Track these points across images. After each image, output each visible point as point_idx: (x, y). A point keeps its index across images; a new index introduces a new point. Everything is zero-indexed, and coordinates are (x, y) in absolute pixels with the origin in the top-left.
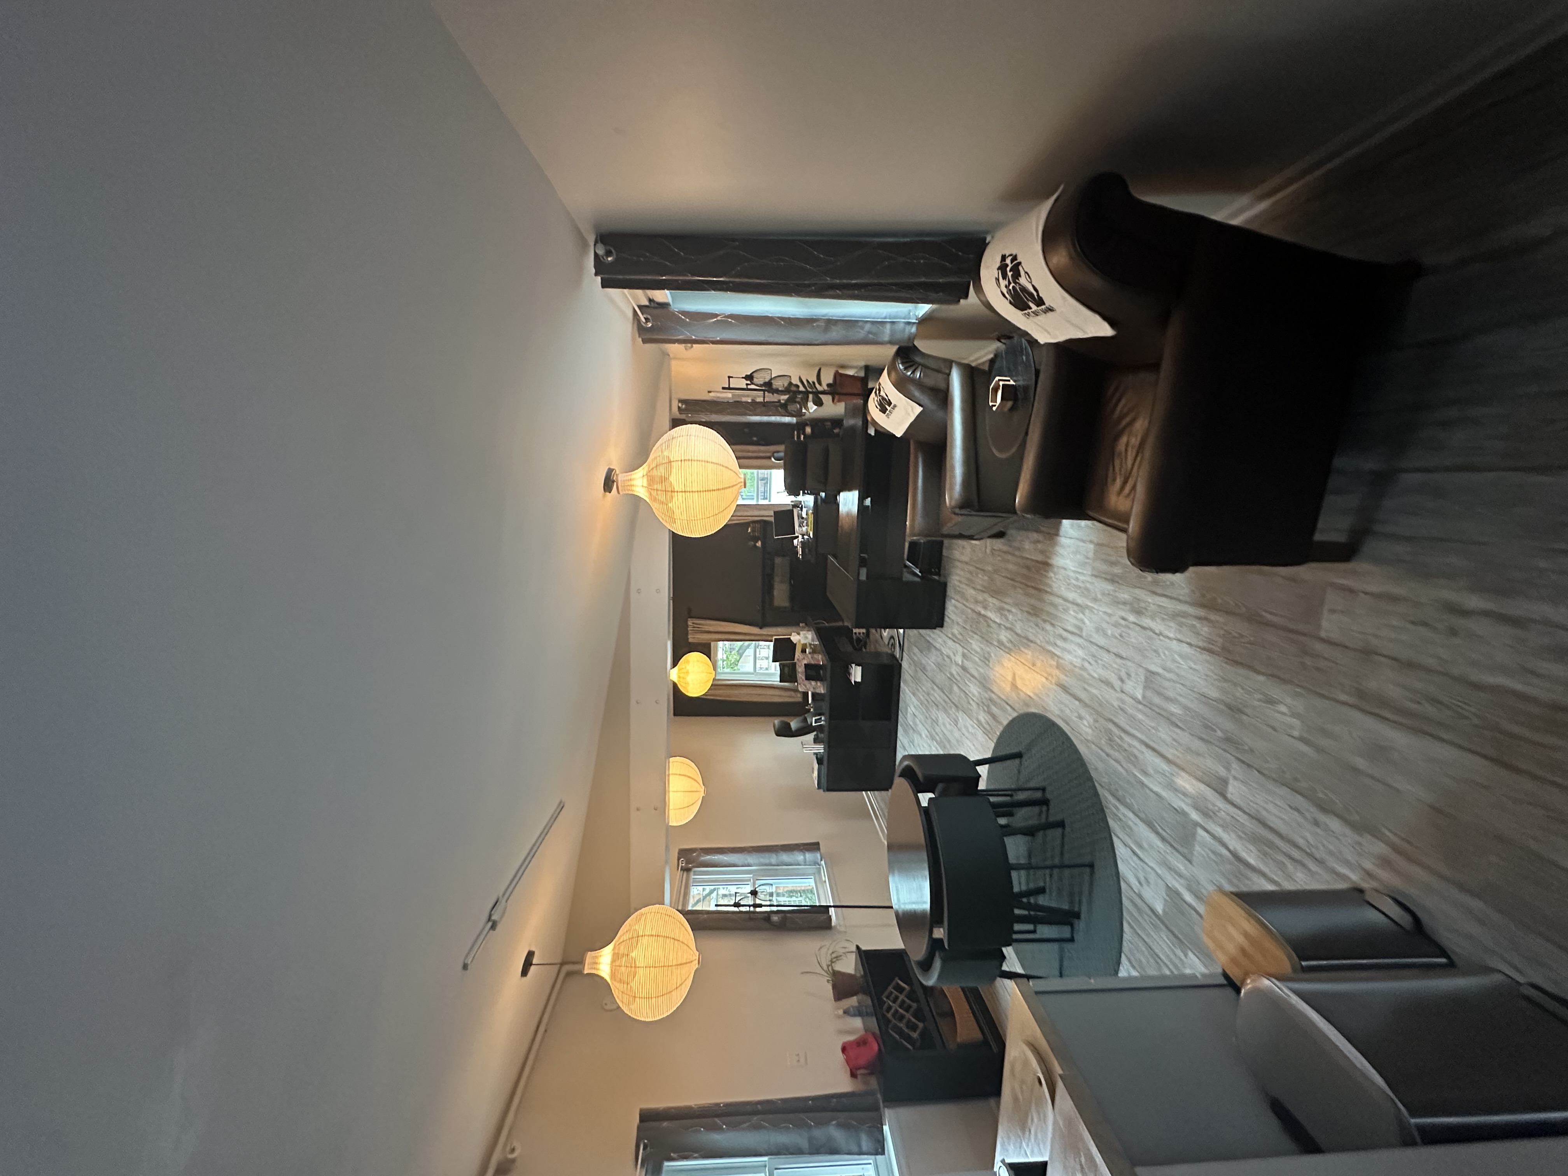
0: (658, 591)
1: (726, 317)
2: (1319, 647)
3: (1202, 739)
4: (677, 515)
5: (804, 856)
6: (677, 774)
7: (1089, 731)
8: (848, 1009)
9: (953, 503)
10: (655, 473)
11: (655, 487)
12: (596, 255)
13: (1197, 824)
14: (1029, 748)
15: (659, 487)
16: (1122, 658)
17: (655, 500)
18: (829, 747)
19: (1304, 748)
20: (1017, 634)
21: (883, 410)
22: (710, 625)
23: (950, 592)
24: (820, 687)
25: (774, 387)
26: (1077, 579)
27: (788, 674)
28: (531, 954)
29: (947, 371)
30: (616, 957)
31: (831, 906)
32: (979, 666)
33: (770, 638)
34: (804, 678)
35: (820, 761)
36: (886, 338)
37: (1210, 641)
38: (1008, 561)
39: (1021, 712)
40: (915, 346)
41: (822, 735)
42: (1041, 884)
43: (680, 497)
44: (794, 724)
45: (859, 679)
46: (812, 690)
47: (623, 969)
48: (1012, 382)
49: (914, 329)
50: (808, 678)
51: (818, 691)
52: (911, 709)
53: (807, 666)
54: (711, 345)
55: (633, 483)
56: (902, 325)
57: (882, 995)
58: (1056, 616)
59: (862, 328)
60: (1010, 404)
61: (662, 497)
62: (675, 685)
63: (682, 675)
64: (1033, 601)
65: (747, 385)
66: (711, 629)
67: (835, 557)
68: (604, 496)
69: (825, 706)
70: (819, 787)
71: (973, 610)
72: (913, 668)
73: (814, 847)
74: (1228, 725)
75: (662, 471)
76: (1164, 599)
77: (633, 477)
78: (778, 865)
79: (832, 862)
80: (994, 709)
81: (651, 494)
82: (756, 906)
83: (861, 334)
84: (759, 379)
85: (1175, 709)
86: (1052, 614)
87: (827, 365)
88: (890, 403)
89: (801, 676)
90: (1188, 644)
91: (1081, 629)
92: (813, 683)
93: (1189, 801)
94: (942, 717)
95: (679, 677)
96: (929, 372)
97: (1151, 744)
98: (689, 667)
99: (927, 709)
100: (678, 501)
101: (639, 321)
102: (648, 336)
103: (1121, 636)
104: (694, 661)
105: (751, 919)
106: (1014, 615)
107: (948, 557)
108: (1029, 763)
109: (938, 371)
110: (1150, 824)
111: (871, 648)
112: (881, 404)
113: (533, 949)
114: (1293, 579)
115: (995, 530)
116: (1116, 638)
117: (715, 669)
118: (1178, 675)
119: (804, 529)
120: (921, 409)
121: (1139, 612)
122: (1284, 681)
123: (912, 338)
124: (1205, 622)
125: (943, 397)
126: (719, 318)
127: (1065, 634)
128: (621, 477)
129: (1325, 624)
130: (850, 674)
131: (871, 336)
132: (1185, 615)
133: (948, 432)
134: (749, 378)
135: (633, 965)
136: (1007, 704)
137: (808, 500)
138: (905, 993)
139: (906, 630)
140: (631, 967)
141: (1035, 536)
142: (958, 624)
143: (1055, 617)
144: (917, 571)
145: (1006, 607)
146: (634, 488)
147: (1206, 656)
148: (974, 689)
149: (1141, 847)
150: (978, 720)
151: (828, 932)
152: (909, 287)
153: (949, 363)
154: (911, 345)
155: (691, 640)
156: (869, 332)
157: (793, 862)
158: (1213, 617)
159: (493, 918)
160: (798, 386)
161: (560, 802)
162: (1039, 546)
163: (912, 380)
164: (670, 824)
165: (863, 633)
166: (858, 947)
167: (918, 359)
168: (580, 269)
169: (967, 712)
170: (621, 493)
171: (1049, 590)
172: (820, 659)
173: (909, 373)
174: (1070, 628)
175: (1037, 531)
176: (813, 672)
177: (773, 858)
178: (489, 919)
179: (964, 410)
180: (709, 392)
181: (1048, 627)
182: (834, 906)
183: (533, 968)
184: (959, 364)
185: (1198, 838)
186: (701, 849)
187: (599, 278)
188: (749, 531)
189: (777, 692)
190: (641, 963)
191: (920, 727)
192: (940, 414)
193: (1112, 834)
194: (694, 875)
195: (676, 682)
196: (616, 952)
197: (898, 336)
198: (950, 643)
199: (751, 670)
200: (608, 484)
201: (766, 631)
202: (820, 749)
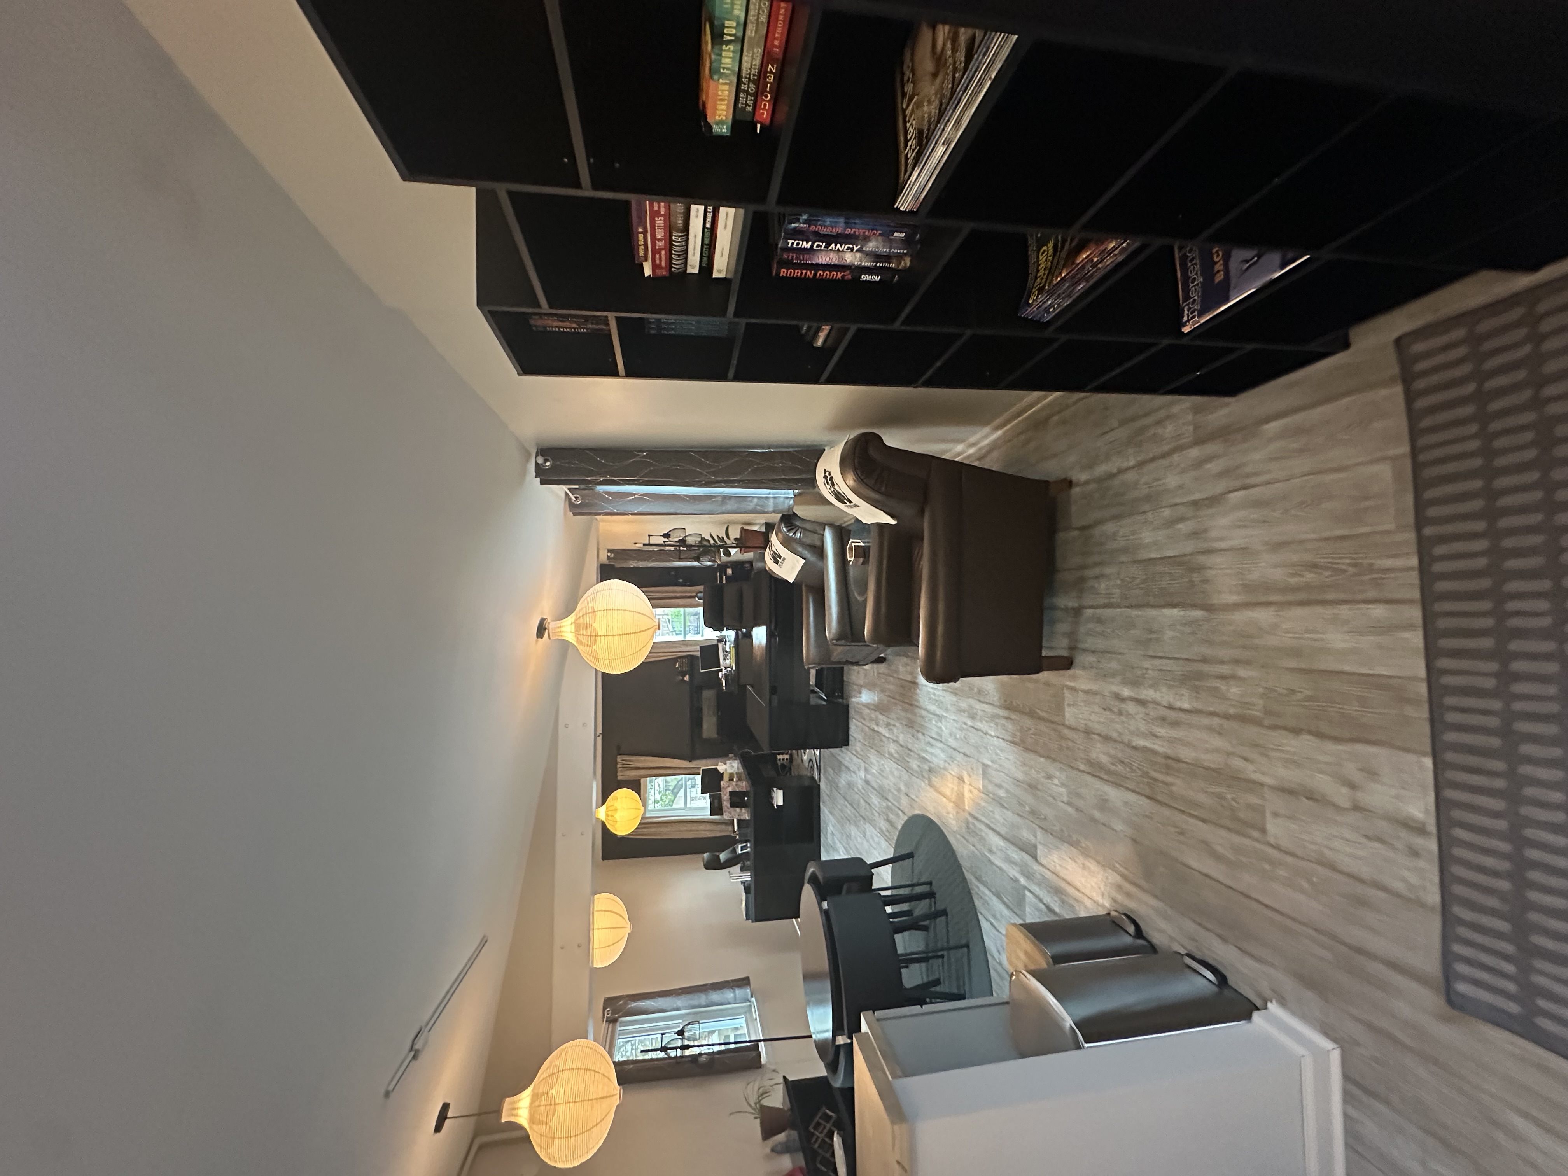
0: (584, 725)
1: (642, 495)
2: (1066, 732)
3: (1018, 815)
4: (600, 656)
5: (734, 992)
6: (602, 911)
7: (954, 822)
8: (776, 1146)
9: (832, 636)
10: (581, 621)
11: (582, 632)
12: (537, 464)
13: (1025, 888)
14: (917, 847)
15: (585, 633)
16: (967, 756)
17: (581, 643)
18: (756, 876)
19: (1070, 809)
20: (901, 746)
21: (776, 562)
22: (638, 761)
23: (852, 712)
24: (745, 813)
25: (687, 543)
26: (934, 694)
27: (716, 809)
28: (445, 1107)
29: (822, 532)
30: (535, 1097)
31: (760, 1041)
32: (878, 778)
33: (697, 771)
34: (729, 805)
35: (747, 890)
36: (771, 509)
37: (1014, 735)
38: (889, 683)
39: (910, 815)
40: (794, 513)
41: (749, 863)
42: (937, 976)
43: (603, 641)
44: (723, 856)
45: (781, 803)
46: (737, 817)
47: (542, 1108)
48: (862, 544)
49: (792, 502)
50: (733, 805)
51: (742, 818)
52: (830, 828)
53: (732, 793)
54: (630, 516)
55: (563, 629)
56: (782, 499)
57: (809, 1126)
58: (926, 727)
59: (751, 501)
60: (861, 560)
61: (587, 640)
62: (604, 825)
63: (610, 813)
64: (909, 716)
65: (664, 542)
66: (640, 765)
67: (752, 686)
68: (537, 641)
69: (750, 831)
70: (747, 919)
71: (868, 727)
72: (829, 787)
73: (744, 982)
74: (1029, 799)
75: (587, 619)
76: (985, 705)
77: (562, 624)
78: (708, 1006)
79: (763, 998)
80: (891, 816)
81: (578, 638)
82: (684, 1047)
83: (751, 506)
84: (675, 538)
85: (1002, 793)
86: (922, 725)
87: (735, 523)
88: (780, 557)
89: (726, 804)
90: (1003, 739)
91: (941, 736)
92: (738, 810)
93: (1018, 869)
94: (854, 831)
95: (607, 815)
96: (808, 533)
97: (992, 825)
98: (618, 804)
99: (842, 826)
100: (600, 645)
101: (570, 499)
102: (577, 511)
103: (965, 738)
104: (623, 797)
105: (678, 1063)
106: (898, 729)
107: (848, 682)
108: (919, 861)
109: (815, 532)
110: (999, 896)
111: (794, 772)
112: (774, 557)
113: (448, 1101)
114: (1047, 684)
115: (874, 657)
116: (962, 740)
117: (644, 804)
118: (1000, 766)
119: (728, 662)
120: (804, 561)
121: (973, 717)
122: (1054, 760)
123: (791, 508)
124: (1009, 721)
125: (820, 552)
126: (636, 496)
127: (932, 741)
128: (552, 625)
129: (1067, 715)
130: (772, 798)
131: (758, 507)
132: (998, 716)
133: (825, 578)
134: (667, 536)
135: (553, 1103)
136: (900, 810)
137: (730, 634)
138: (832, 1121)
139: (822, 750)
140: (551, 1105)
141: (905, 659)
142: (859, 741)
143: (922, 726)
144: (823, 696)
145: (892, 722)
146: (563, 634)
147: (1013, 748)
148: (875, 800)
149: (995, 917)
150: (880, 829)
151: (759, 1071)
152: (774, 481)
153: (823, 525)
154: (791, 513)
155: (620, 778)
156: (757, 505)
157: (723, 1001)
158: (1013, 717)
159: (417, 1047)
160: (709, 541)
161: (484, 937)
162: (909, 668)
163: (794, 540)
164: (595, 966)
165: (787, 759)
166: (785, 1078)
167: (798, 523)
168: (524, 473)
169: (872, 822)
170: (552, 638)
171: (918, 704)
172: (744, 786)
173: (791, 534)
174: (934, 736)
175: (907, 656)
176: (737, 800)
177: (702, 999)
178: (411, 1049)
179: (836, 562)
180: (636, 543)
181: (920, 736)
182: (764, 1040)
183: (447, 1122)
184: (831, 525)
185: (1027, 900)
186: (628, 996)
187: (538, 479)
188: (677, 666)
189: (708, 827)
190: (561, 1099)
191: (839, 845)
192: (820, 564)
193: (979, 914)
194: (620, 1027)
195: (604, 820)
196: (536, 1091)
197: (781, 507)
198: (855, 758)
199: (682, 805)
200: (541, 630)
201: (694, 764)
202: (747, 877)
